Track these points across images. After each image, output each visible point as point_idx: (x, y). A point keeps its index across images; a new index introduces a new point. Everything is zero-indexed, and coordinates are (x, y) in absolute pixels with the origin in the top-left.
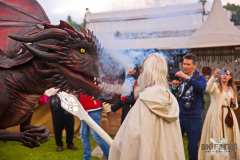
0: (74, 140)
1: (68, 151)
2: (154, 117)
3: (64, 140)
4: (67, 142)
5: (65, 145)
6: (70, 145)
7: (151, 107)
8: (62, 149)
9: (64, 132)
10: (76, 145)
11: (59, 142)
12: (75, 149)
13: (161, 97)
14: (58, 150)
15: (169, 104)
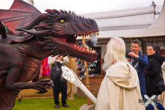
0: (67, 101)
1: (63, 108)
2: (119, 88)
3: (60, 101)
4: (62, 102)
5: (61, 104)
6: (64, 104)
7: (116, 81)
8: (59, 107)
9: (60, 95)
10: (68, 104)
11: (57, 102)
12: (68, 107)
13: (123, 71)
14: (56, 107)
15: (129, 77)
